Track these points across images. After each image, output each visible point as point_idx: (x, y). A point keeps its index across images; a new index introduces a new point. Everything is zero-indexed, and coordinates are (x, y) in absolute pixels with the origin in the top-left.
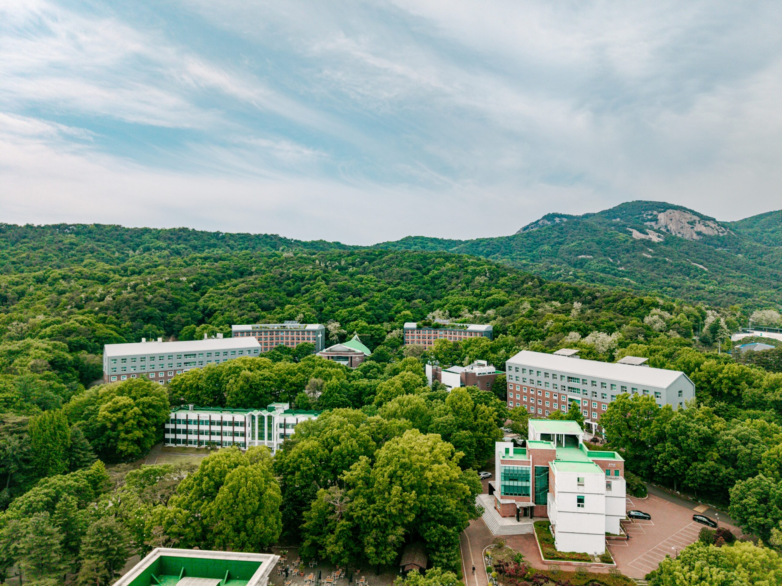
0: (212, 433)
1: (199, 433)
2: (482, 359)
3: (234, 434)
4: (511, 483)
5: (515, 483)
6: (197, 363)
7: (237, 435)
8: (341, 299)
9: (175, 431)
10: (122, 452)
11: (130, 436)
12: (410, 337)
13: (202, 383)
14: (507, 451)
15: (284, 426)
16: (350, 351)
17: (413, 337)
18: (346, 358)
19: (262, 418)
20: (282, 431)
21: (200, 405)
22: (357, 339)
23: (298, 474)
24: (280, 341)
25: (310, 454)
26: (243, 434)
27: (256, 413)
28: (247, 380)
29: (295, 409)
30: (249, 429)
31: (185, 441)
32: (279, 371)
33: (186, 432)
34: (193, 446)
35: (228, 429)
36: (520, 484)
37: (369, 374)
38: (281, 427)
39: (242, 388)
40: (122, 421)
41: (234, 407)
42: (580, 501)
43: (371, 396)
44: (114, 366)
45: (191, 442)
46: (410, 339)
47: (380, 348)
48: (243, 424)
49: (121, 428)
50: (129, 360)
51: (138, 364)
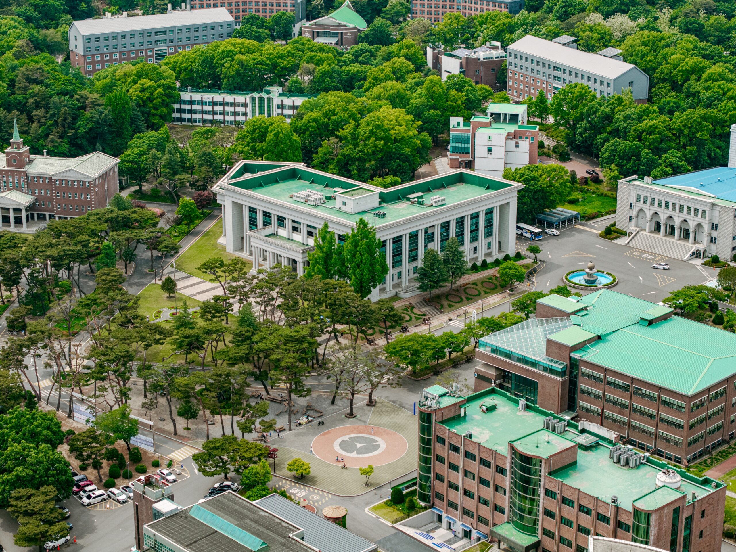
0: (214, 113)
1: (203, 112)
2: (496, 40)
3: (235, 114)
4: (457, 145)
5: (460, 145)
7: (239, 115)
9: (180, 111)
10: (153, 123)
11: (158, 112)
12: (419, 5)
13: (195, 67)
14: (458, 124)
15: (282, 107)
16: (339, 25)
17: (423, 5)
18: (335, 35)
19: (261, 99)
20: (280, 111)
21: (197, 87)
22: (348, 6)
24: (248, 7)
25: (315, 120)
26: (245, 114)
27: (256, 95)
28: (241, 63)
29: (290, 92)
30: (249, 110)
31: (190, 120)
32: (270, 54)
33: (190, 111)
34: (197, 124)
35: (228, 109)
36: (463, 145)
37: (360, 59)
38: (278, 108)
39: (238, 71)
40: (150, 99)
41: (230, 90)
42: (490, 150)
43: (362, 82)
44: (89, 45)
45: (195, 121)
46: (418, 9)
47: (379, 21)
48: (245, 105)
49: (151, 105)
50: (102, 39)
51: (111, 43)
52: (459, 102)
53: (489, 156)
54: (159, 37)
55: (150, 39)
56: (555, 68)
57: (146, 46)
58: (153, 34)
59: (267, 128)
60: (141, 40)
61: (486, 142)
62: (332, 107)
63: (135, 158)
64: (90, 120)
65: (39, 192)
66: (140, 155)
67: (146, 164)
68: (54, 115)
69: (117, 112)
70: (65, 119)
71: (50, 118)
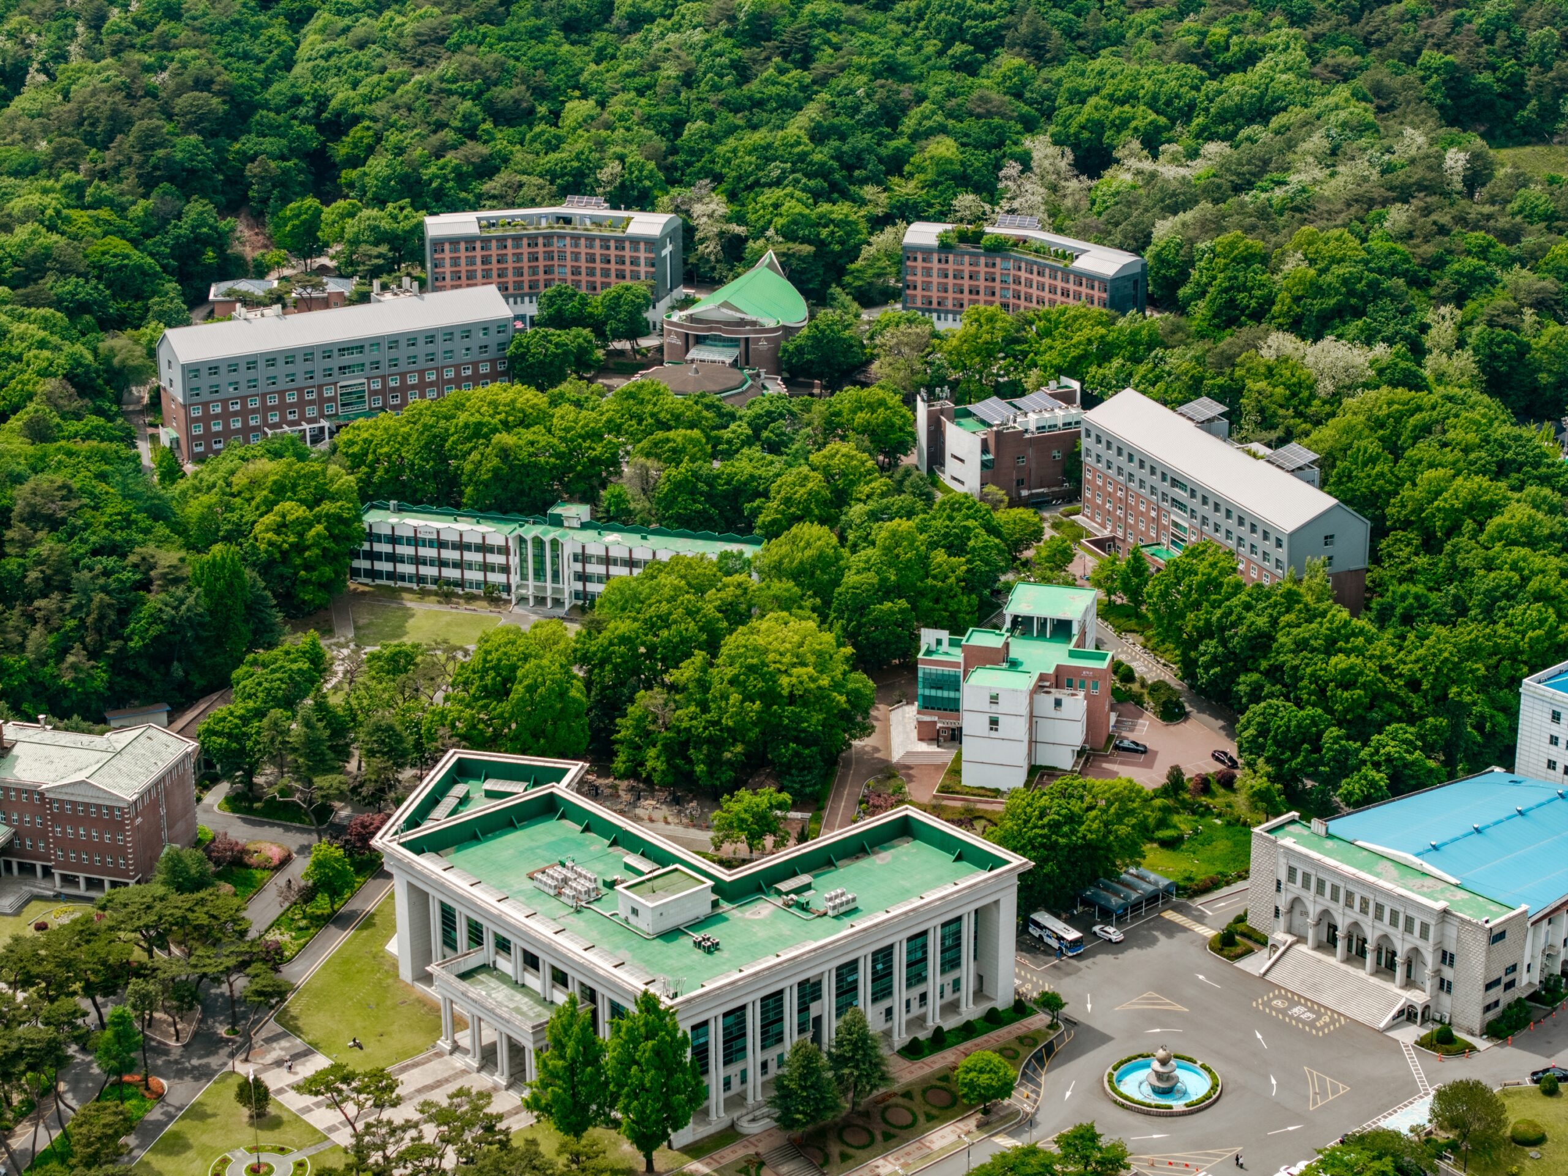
0: (442, 563)
1: (417, 561)
3: (485, 567)
4: (933, 693)
5: (939, 693)
6: (367, 366)
7: (493, 570)
8: (743, 72)
9: (372, 556)
10: (304, 602)
11: (314, 576)
12: (919, 271)
13: (408, 454)
14: (939, 642)
15: (583, 558)
16: (742, 323)
17: (928, 272)
18: (733, 343)
19: (539, 543)
20: (578, 567)
22: (771, 266)
23: (608, 667)
24: (556, 262)
26: (505, 569)
27: (531, 531)
28: (504, 453)
29: (603, 520)
30: (514, 561)
31: (391, 576)
32: (567, 430)
33: (393, 558)
34: (407, 585)
35: (471, 556)
36: (946, 694)
37: (765, 434)
38: (576, 559)
39: (496, 471)
40: (299, 548)
41: (480, 510)
42: (994, 723)
43: (757, 502)
44: (196, 383)
45: (402, 578)
48: (505, 550)
49: (298, 561)
50: (223, 370)
51: (243, 376)
52: (952, 580)
53: (993, 734)
54: (347, 359)
55: (328, 363)
56: (1175, 483)
57: (319, 379)
58: (336, 353)
59: (514, 669)
60: (309, 366)
61: (986, 706)
62: (665, 607)
63: (237, 726)
64: (155, 618)
65: (21, 820)
66: (245, 720)
67: (257, 743)
68: (79, 607)
69: (215, 596)
70: (102, 617)
71: (72, 614)
